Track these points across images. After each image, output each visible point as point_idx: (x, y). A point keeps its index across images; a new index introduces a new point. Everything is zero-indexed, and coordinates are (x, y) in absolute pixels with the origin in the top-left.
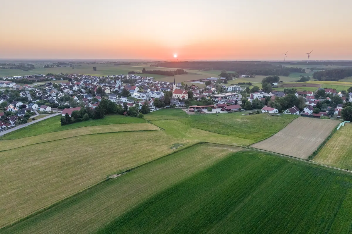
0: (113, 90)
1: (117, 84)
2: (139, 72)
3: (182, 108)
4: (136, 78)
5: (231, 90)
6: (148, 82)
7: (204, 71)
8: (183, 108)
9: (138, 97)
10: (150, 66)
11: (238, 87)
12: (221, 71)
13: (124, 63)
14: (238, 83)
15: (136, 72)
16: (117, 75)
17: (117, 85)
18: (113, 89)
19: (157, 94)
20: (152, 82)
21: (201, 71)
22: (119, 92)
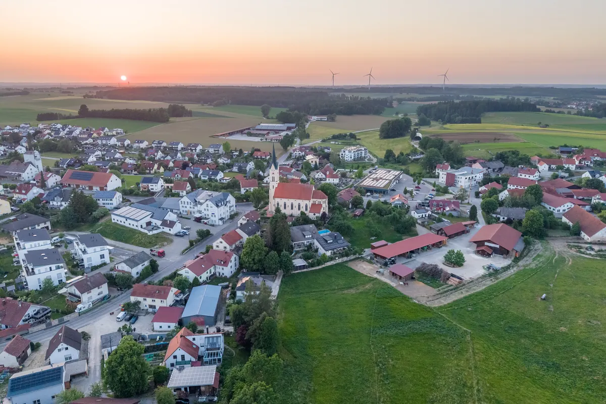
0: (22, 197)
1: (30, 166)
2: (68, 115)
3: (345, 259)
4: (74, 134)
5: (353, 158)
6: (119, 144)
7: (214, 106)
8: (349, 258)
9: (144, 226)
10: (84, 97)
11: (363, 149)
12: (261, 107)
13: (11, 91)
14: (330, 136)
15: (60, 115)
16: (8, 127)
17: (28, 170)
18: (20, 193)
19: (217, 206)
20: (128, 145)
21: (206, 106)
22: (48, 202)
